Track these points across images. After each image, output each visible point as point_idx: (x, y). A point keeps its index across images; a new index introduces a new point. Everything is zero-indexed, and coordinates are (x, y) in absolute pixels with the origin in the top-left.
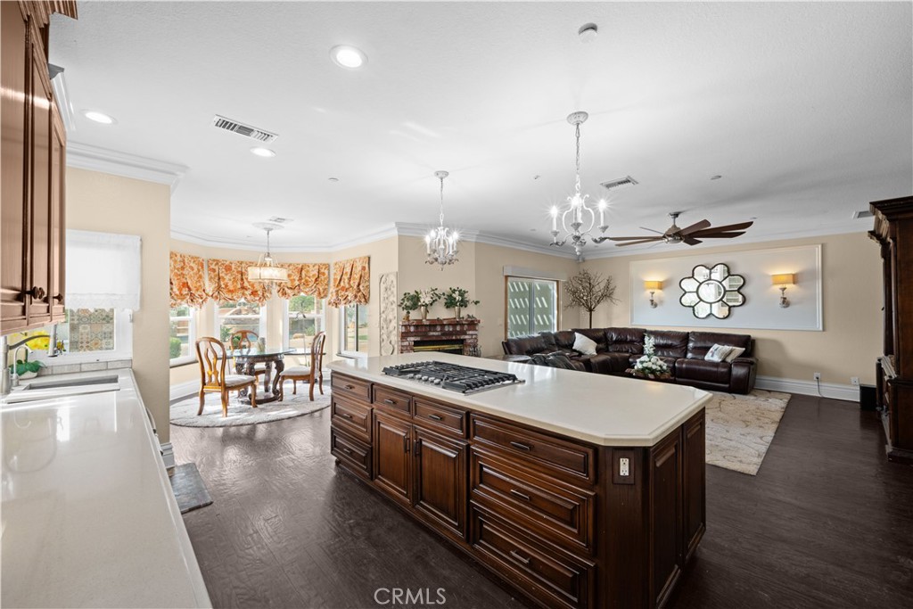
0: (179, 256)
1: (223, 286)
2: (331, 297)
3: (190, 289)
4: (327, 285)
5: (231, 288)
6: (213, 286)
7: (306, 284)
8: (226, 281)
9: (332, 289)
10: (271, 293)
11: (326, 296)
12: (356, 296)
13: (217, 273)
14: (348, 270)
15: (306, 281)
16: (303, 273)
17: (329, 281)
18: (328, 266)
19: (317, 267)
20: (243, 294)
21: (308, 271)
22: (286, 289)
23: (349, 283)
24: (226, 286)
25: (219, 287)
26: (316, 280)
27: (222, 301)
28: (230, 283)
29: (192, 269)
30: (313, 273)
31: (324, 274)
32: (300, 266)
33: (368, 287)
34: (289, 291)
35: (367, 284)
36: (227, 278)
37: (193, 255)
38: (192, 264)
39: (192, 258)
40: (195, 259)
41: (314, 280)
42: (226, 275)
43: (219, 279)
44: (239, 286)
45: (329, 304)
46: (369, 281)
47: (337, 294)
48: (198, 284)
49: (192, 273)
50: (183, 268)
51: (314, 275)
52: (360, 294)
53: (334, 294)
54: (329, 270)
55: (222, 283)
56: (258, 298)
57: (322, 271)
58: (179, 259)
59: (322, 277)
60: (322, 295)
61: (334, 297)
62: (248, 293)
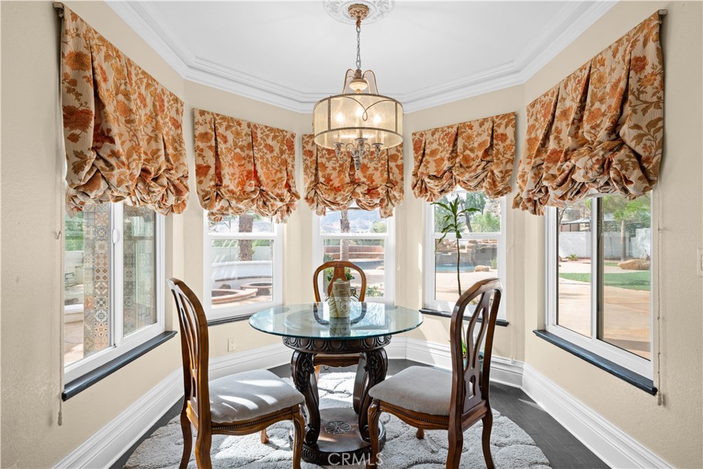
0: (244, 126)
1: (322, 180)
2: (522, 186)
3: (259, 183)
4: (512, 161)
5: (336, 183)
6: (309, 181)
7: (466, 165)
8: (329, 171)
9: (524, 166)
10: (402, 191)
11: (508, 189)
12: (605, 166)
13: (314, 158)
15: (466, 159)
16: (460, 142)
17: (515, 153)
18: (512, 119)
19: (488, 125)
20: (353, 193)
21: (469, 138)
22: (427, 180)
23: (575, 135)
24: (328, 180)
25: (317, 180)
26: (486, 153)
27: (321, 206)
28: (334, 175)
29: (271, 149)
30: (480, 140)
31: (504, 137)
32: (455, 129)
33: (658, 125)
34: (431, 184)
35: (653, 114)
36: (330, 165)
37: (275, 126)
38: (270, 141)
39: (271, 130)
40: (276, 133)
41: (480, 154)
42: (329, 160)
43: (316, 169)
44: (348, 179)
45: (516, 205)
46: (660, 103)
47: (538, 177)
48: (279, 175)
49: (269, 156)
50: (251, 146)
51: (480, 145)
52: (622, 153)
53: (530, 175)
54: (515, 126)
55: (320, 174)
56: (378, 201)
57: (500, 131)
58: (245, 130)
59: (500, 146)
60: (500, 187)
61: (530, 184)
62: (359, 190)
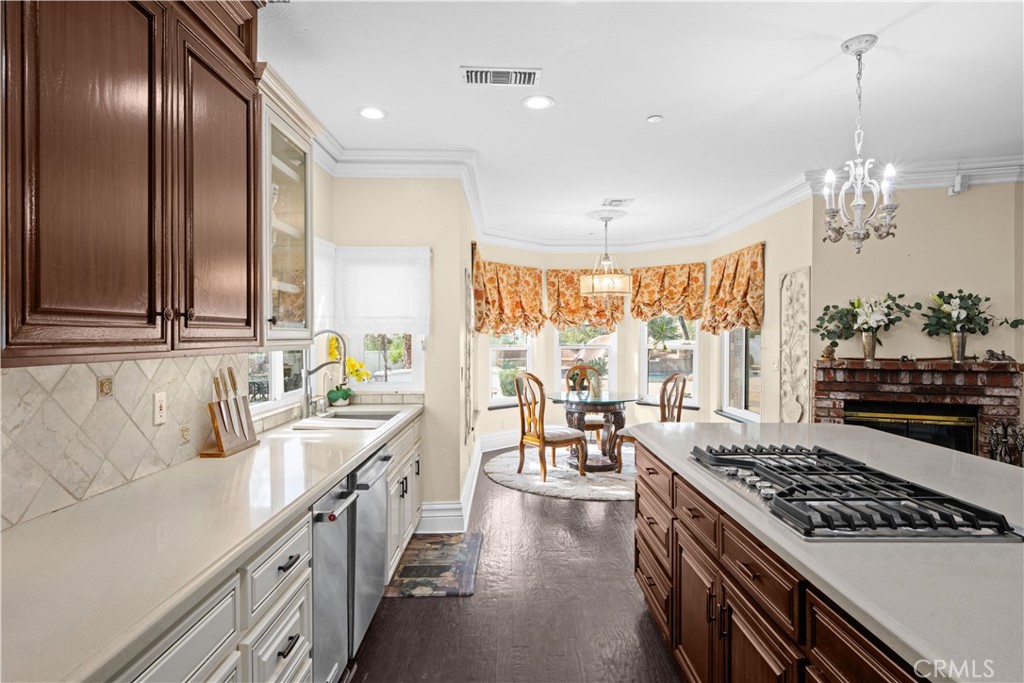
0: (512, 269)
1: (563, 305)
2: (707, 317)
3: (523, 310)
4: (702, 297)
5: (573, 307)
6: (552, 305)
7: (670, 296)
8: (567, 298)
9: (707, 304)
10: (623, 313)
11: (699, 315)
12: (739, 315)
13: (556, 288)
14: (730, 270)
15: (671, 293)
16: (667, 280)
17: (704, 292)
18: (702, 267)
19: (686, 270)
20: (587, 315)
21: (673, 277)
22: (642, 306)
23: (731, 293)
24: (567, 304)
25: (559, 305)
26: (685, 290)
27: (562, 324)
28: (572, 300)
29: (527, 283)
30: (681, 279)
31: (696, 280)
32: (662, 271)
33: (761, 297)
34: (645, 309)
35: (760, 292)
36: (568, 293)
37: (530, 265)
38: (527, 278)
39: (528, 269)
40: (531, 270)
41: (681, 289)
42: (567, 289)
43: (558, 296)
44: (582, 304)
45: (703, 328)
46: (763, 287)
47: (713, 312)
48: (534, 303)
49: (527, 289)
50: (517, 284)
51: (681, 283)
52: (746, 310)
53: (709, 311)
54: (704, 272)
55: (562, 301)
56: (604, 321)
57: (694, 275)
58: (513, 272)
59: (694, 286)
60: (694, 314)
61: (709, 317)
62: (592, 313)
